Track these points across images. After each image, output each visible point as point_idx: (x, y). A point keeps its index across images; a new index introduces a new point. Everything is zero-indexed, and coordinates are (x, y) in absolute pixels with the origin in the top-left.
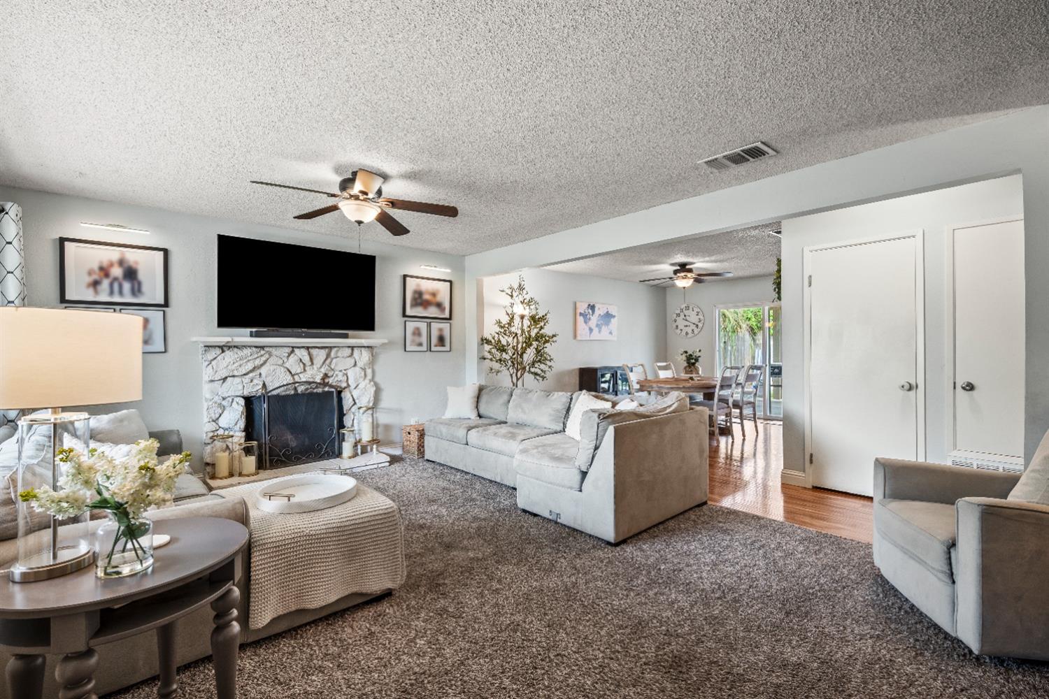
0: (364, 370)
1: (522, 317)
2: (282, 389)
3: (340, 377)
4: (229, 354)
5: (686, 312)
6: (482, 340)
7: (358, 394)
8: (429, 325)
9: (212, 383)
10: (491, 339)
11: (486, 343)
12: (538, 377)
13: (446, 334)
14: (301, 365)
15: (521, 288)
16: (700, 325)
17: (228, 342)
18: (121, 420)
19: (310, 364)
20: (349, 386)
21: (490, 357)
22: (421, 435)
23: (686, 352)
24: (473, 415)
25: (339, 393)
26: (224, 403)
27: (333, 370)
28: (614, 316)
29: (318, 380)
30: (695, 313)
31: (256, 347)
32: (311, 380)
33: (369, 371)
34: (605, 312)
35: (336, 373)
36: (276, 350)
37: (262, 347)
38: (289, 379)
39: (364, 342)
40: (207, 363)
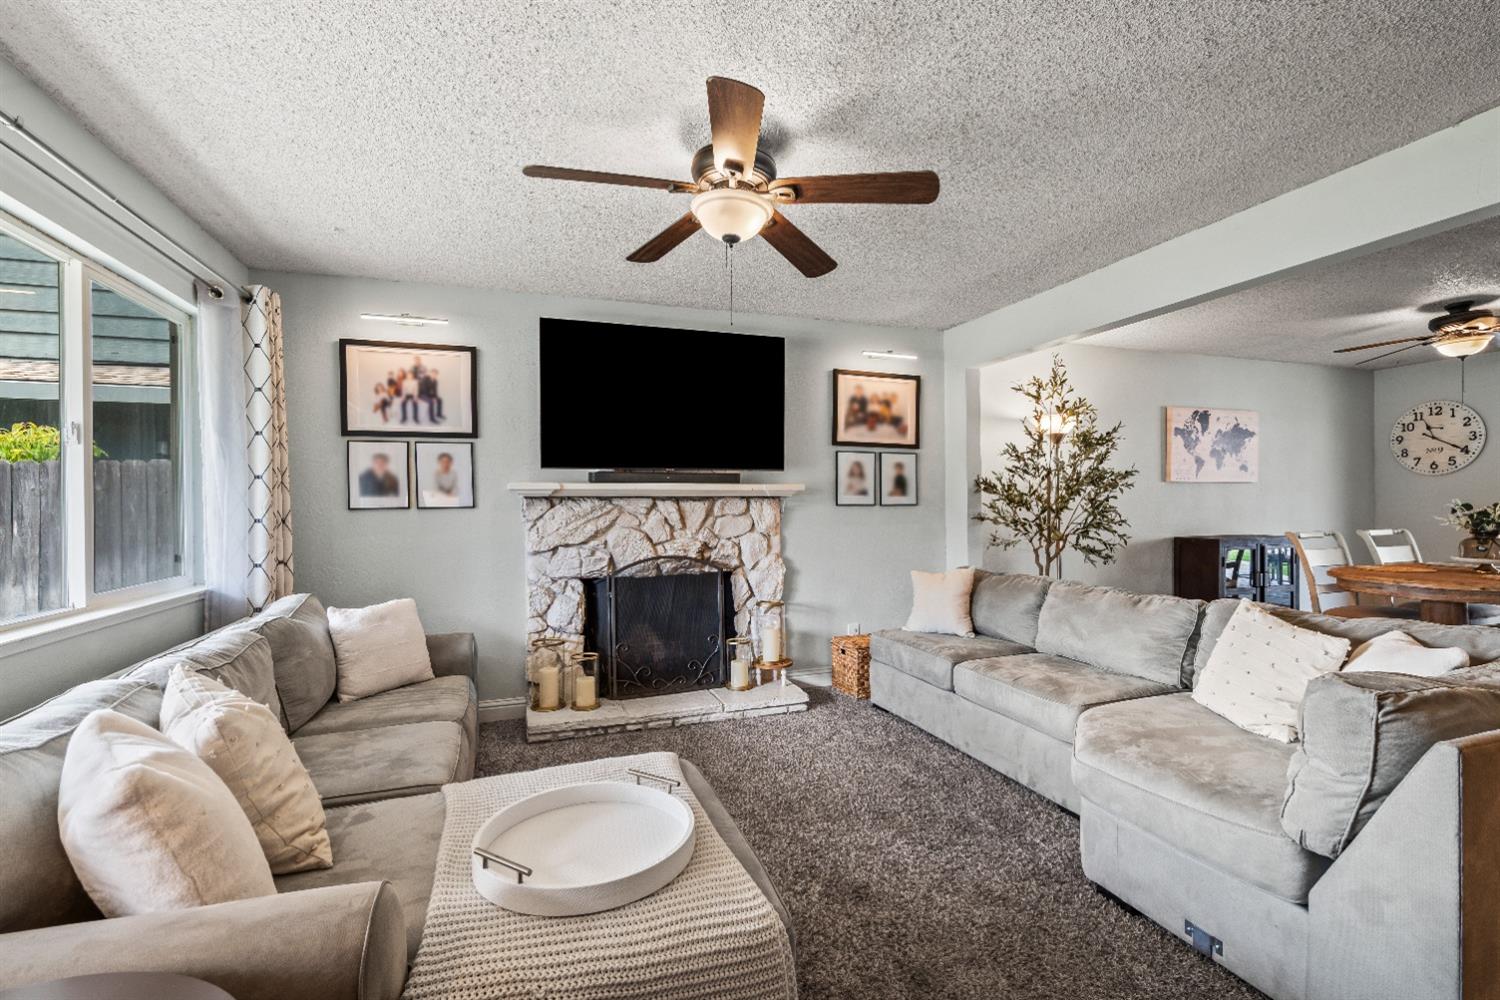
0: (767, 536)
1: (1058, 439)
2: (637, 567)
3: (729, 550)
4: (561, 511)
5: (1433, 421)
6: (977, 484)
7: (759, 580)
8: (879, 458)
9: (538, 556)
10: (995, 481)
11: (985, 489)
12: (1092, 557)
13: (909, 473)
14: (668, 528)
15: (1057, 381)
16: (1474, 446)
17: (556, 491)
18: (382, 618)
19: (680, 526)
20: (742, 564)
21: (991, 515)
22: (864, 657)
23: (1468, 507)
24: (963, 629)
25: (727, 576)
26: (555, 588)
27: (716, 536)
28: (1252, 434)
29: (693, 554)
30: (1459, 420)
31: (600, 498)
32: (681, 554)
33: (775, 540)
34: (1231, 426)
35: (723, 541)
36: (629, 504)
37: (609, 499)
38: (647, 552)
39: (766, 489)
40: (530, 524)
